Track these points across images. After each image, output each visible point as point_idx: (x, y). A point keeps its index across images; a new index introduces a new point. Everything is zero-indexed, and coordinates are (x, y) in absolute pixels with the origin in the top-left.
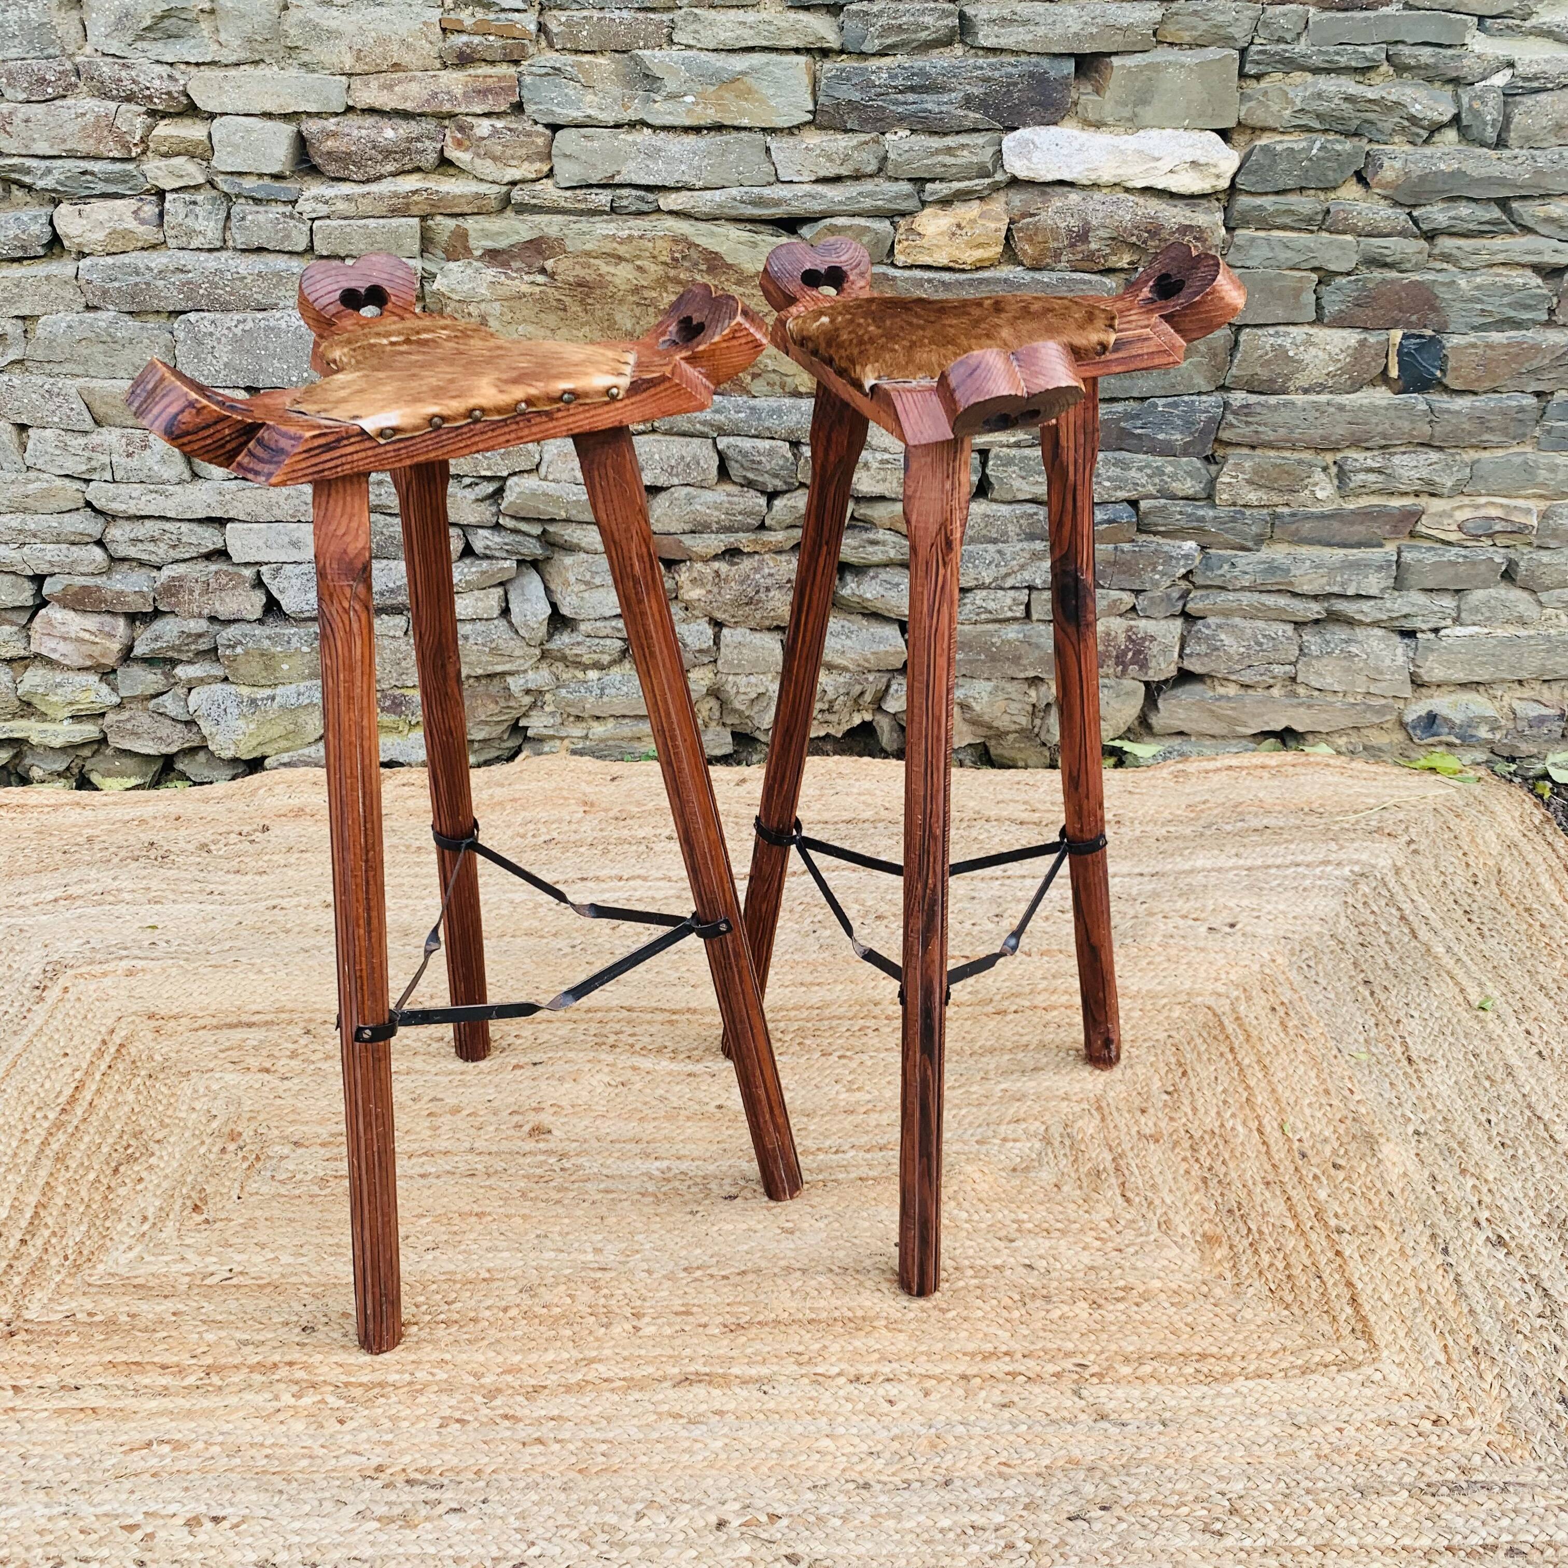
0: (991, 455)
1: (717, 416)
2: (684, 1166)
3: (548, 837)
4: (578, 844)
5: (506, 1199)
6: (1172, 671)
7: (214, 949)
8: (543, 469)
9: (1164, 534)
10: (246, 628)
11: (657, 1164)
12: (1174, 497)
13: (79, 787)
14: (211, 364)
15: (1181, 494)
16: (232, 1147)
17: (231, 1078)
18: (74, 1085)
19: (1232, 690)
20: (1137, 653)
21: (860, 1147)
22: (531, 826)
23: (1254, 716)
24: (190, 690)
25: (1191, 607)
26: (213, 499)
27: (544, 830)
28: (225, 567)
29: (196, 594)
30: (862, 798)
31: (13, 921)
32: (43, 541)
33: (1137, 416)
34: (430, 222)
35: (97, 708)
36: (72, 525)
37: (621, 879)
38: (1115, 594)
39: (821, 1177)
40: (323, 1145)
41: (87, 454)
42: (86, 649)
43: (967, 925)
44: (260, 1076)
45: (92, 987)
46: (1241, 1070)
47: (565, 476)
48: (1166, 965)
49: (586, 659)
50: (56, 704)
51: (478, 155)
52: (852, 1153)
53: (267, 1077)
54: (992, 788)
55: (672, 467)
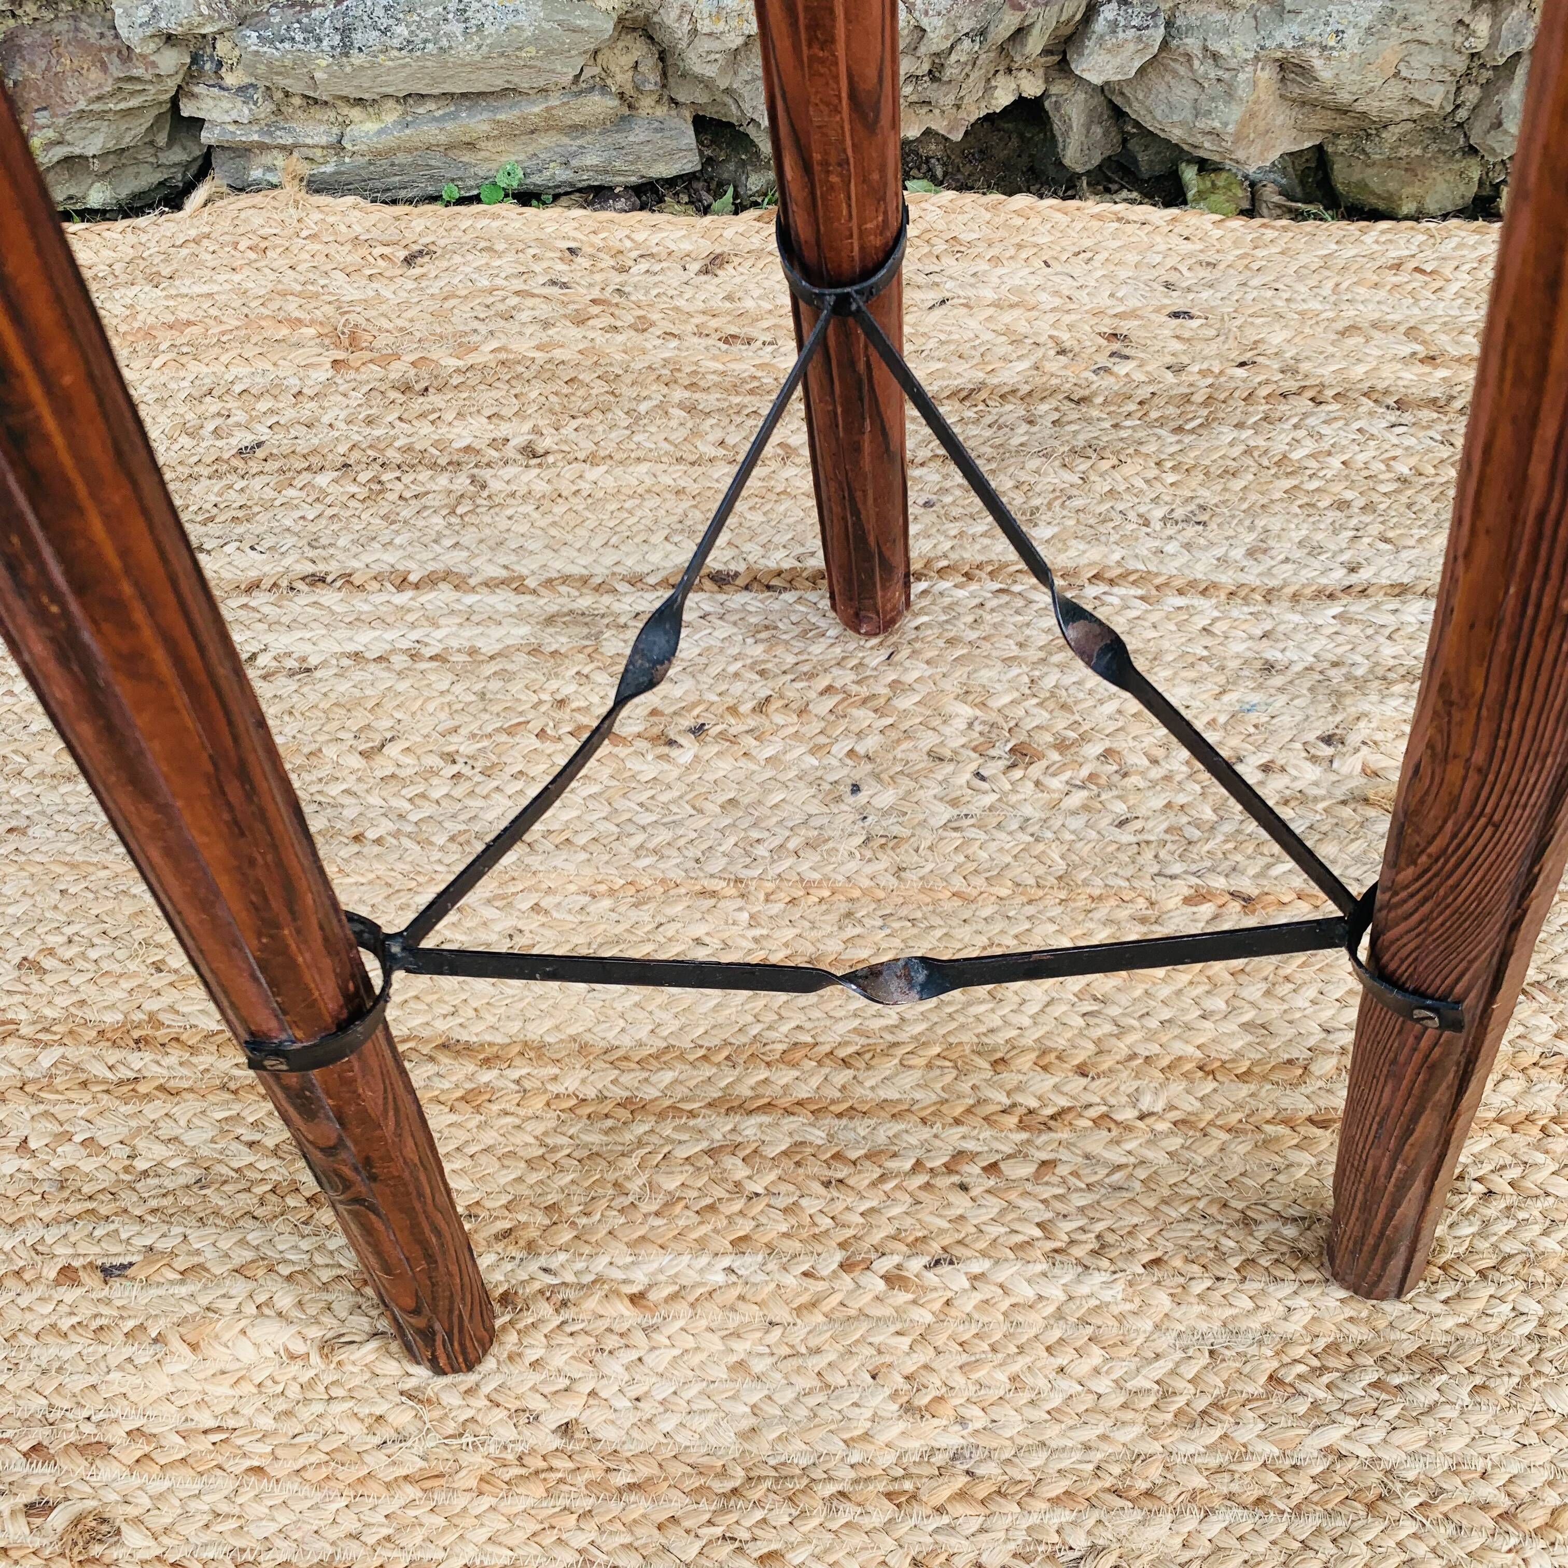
3: (248, 439)
22: (212, 406)
27: (240, 416)
30: (1007, 317)
54: (1330, 284)
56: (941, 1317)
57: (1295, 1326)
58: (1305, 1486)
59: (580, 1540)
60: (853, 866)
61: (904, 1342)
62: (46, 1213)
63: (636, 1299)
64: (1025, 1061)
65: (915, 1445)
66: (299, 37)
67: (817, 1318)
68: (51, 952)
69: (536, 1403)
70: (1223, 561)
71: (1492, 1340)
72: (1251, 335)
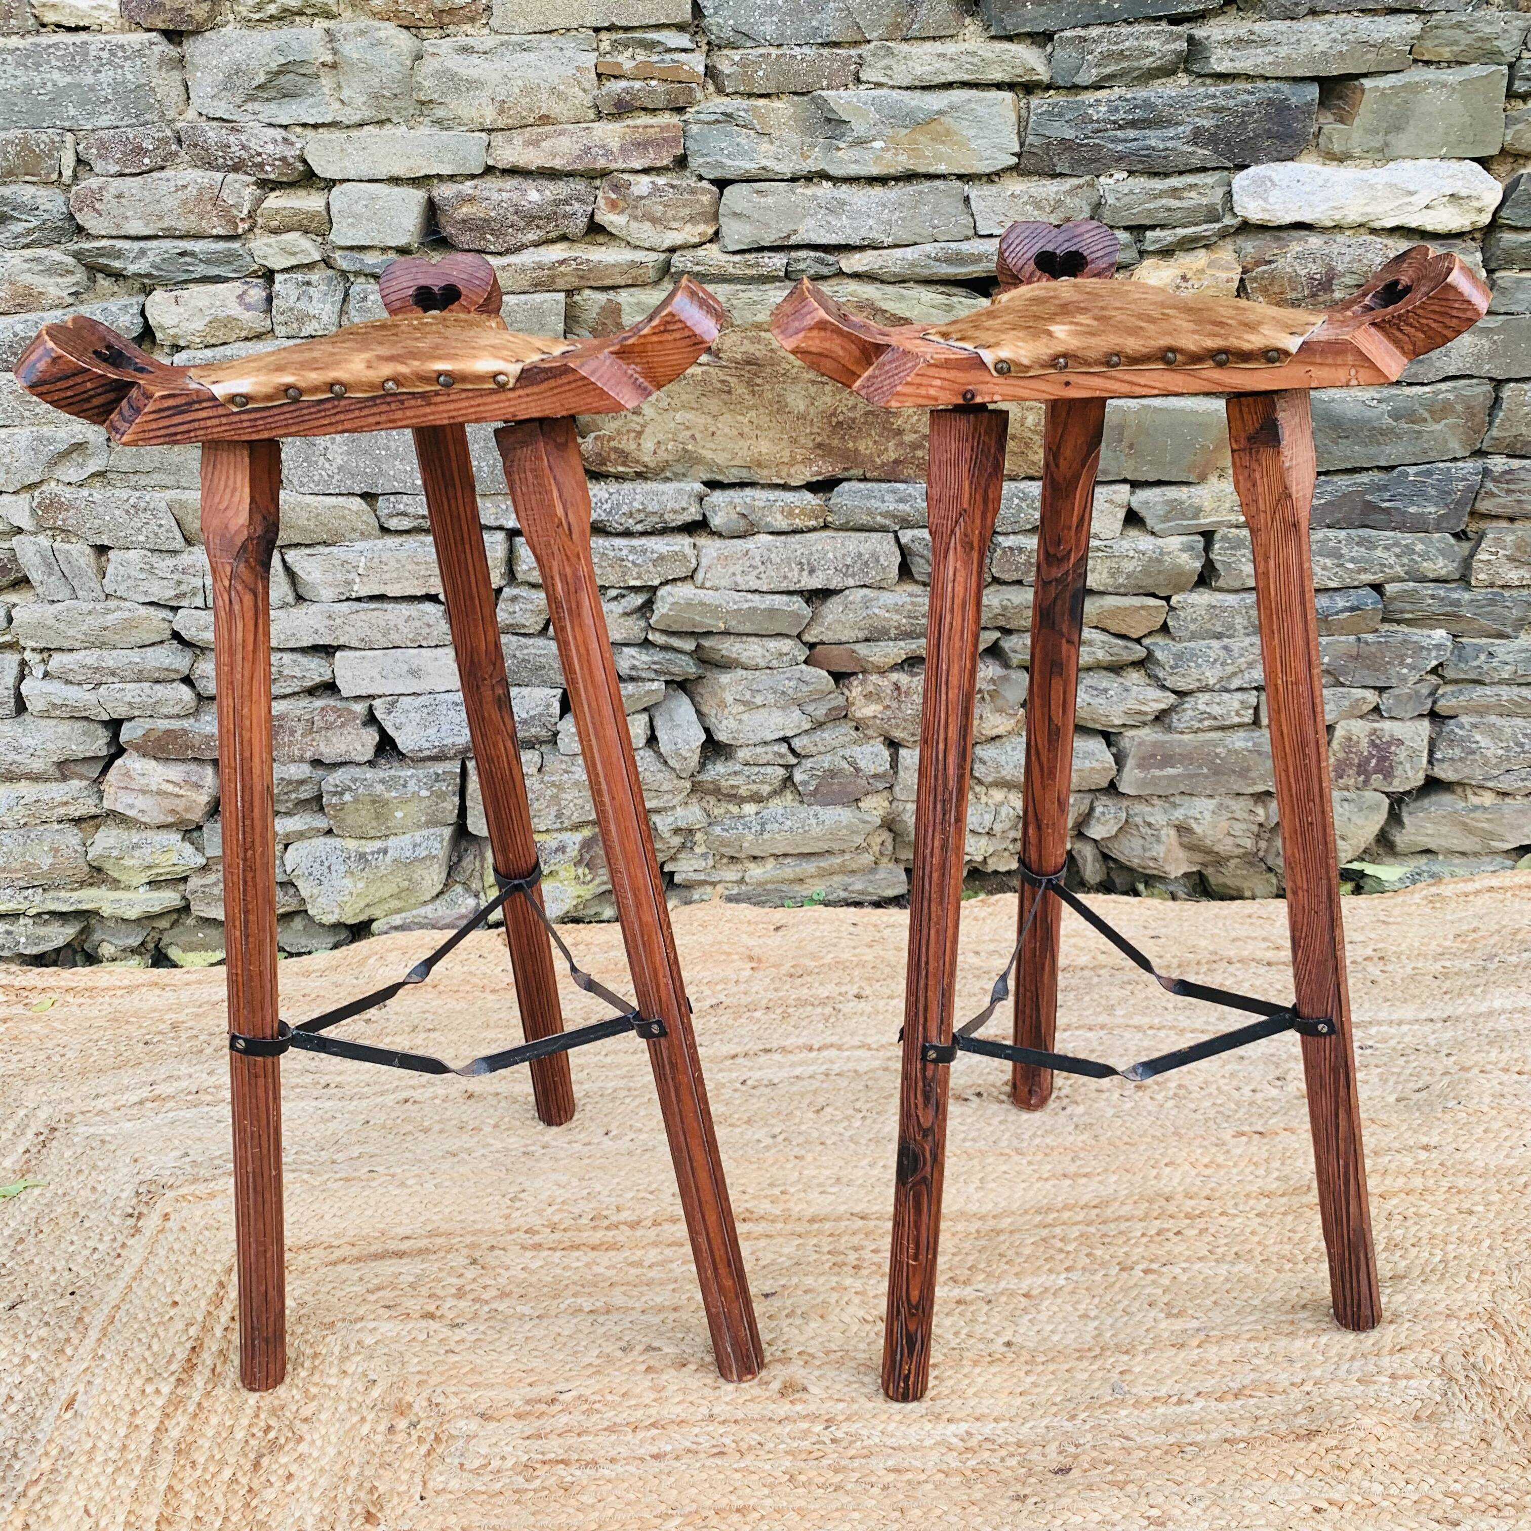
0: (1217, 537)
1: (901, 506)
2: (988, 1429)
4: (751, 1008)
5: (771, 1486)
6: (1418, 779)
7: (340, 1157)
8: (699, 577)
9: (1409, 623)
10: (356, 772)
11: (952, 1428)
12: (1424, 580)
13: (155, 964)
14: (323, 469)
15: (1431, 576)
16: (402, 1424)
17: (388, 1328)
18: (189, 1345)
19: (1488, 799)
20: (1382, 759)
21: (1209, 1395)
23: (1512, 827)
24: (286, 846)
25: (1443, 706)
26: (321, 624)
27: (708, 992)
28: (332, 703)
29: (298, 736)
31: (92, 1130)
32: (123, 680)
33: (1385, 488)
34: (577, 298)
35: (179, 871)
36: (156, 660)
37: (811, 1049)
38: (1358, 693)
39: (1171, 1439)
40: (519, 1416)
41: (176, 577)
42: (168, 803)
43: (1246, 1090)
44: (423, 1323)
45: (199, 1213)
47: (723, 583)
48: (1507, 1132)
49: (743, 791)
50: (131, 868)
51: (635, 218)
52: (1200, 1403)
53: (433, 1325)
54: (1221, 924)
55: (848, 566)
60: (1071, 1139)
61: (1159, 1291)
63: (1025, 1295)
65: (1177, 1328)
67: (1115, 1290)
70: (1207, 1023)
72: (1191, 943)
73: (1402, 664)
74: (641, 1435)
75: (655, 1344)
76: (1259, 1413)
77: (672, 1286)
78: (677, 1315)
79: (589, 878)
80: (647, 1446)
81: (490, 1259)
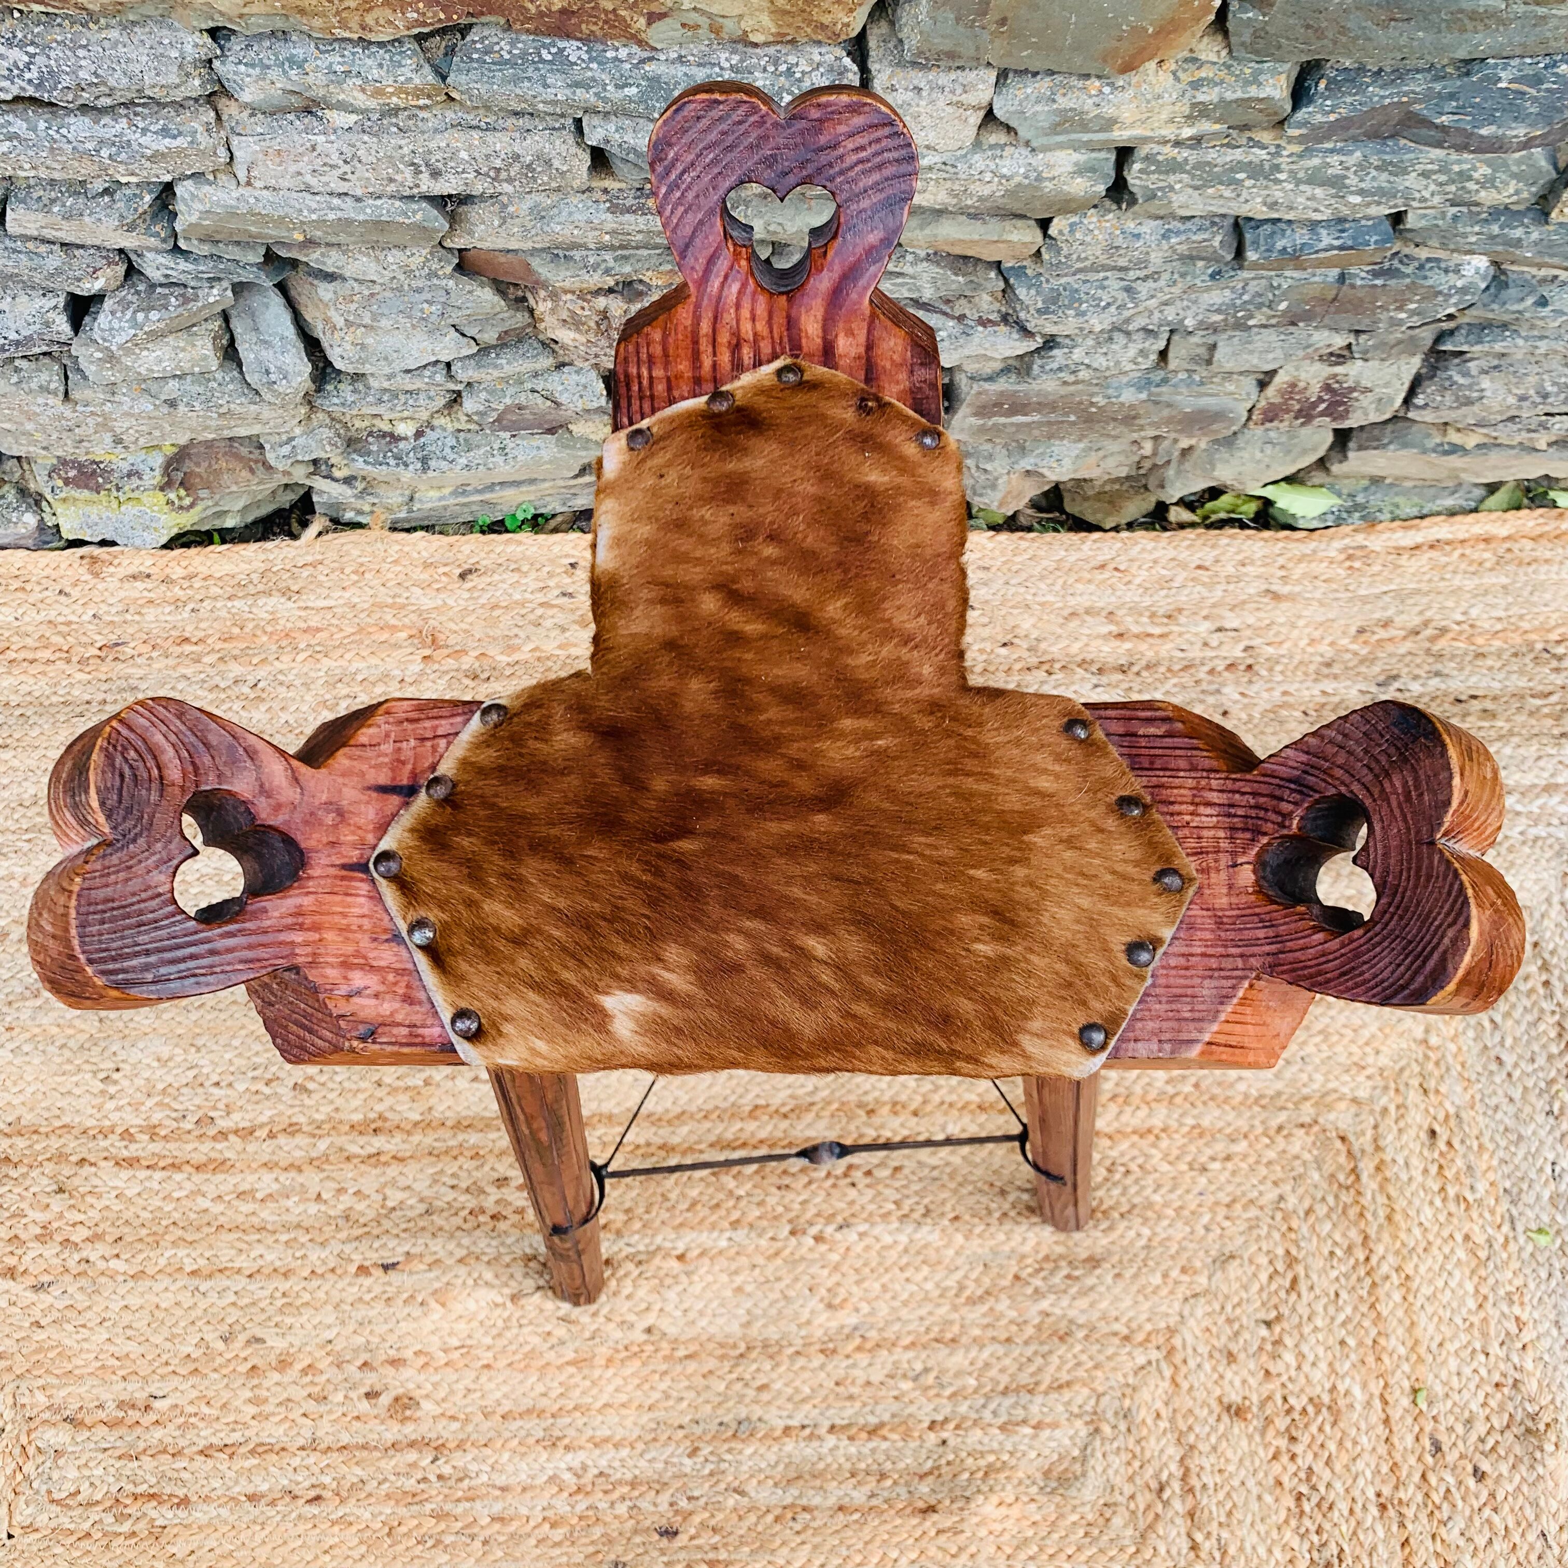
0: (1139, 156)
2: (605, 1459)
6: (1381, 418)
8: (241, 172)
11: (570, 1456)
15: (1489, 204)
20: (1335, 404)
21: (842, 1430)
33: (1450, 95)
39: (788, 1498)
40: (110, 1425)
44: (4, 1285)
46: (1374, 1284)
52: (831, 1440)
53: (15, 1286)
54: (1060, 582)
55: (498, 170)
56: (844, 1257)
57: (1027, 1248)
58: (1030, 1331)
59: (663, 1386)
61: (825, 1272)
62: (343, 1235)
63: (681, 1258)
64: (885, 1110)
65: (834, 1324)
66: (392, 462)
67: (779, 1261)
68: (311, 1078)
69: (632, 1318)
71: (1125, 1250)
72: (1011, 622)
73: (1400, 309)
74: (238, 1463)
75: (259, 1335)
76: (888, 1465)
77: (284, 1238)
78: (284, 1286)
79: (187, 501)
80: (243, 1481)
81: (80, 1181)
